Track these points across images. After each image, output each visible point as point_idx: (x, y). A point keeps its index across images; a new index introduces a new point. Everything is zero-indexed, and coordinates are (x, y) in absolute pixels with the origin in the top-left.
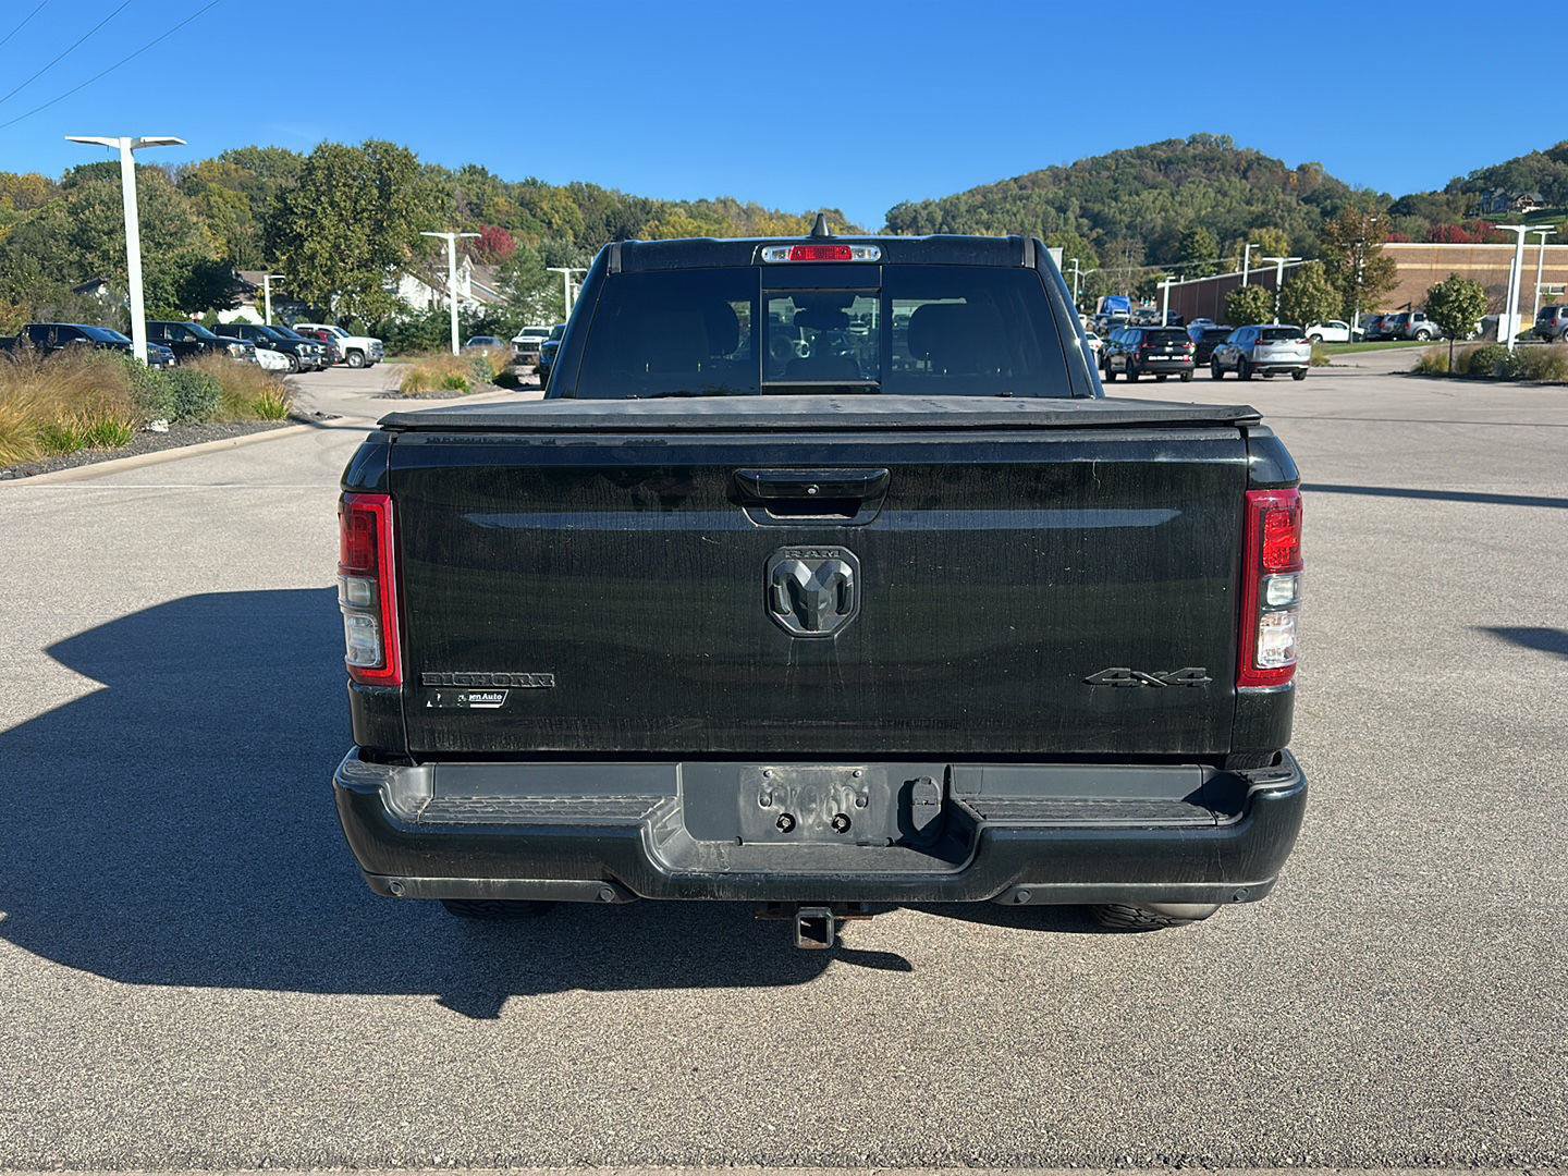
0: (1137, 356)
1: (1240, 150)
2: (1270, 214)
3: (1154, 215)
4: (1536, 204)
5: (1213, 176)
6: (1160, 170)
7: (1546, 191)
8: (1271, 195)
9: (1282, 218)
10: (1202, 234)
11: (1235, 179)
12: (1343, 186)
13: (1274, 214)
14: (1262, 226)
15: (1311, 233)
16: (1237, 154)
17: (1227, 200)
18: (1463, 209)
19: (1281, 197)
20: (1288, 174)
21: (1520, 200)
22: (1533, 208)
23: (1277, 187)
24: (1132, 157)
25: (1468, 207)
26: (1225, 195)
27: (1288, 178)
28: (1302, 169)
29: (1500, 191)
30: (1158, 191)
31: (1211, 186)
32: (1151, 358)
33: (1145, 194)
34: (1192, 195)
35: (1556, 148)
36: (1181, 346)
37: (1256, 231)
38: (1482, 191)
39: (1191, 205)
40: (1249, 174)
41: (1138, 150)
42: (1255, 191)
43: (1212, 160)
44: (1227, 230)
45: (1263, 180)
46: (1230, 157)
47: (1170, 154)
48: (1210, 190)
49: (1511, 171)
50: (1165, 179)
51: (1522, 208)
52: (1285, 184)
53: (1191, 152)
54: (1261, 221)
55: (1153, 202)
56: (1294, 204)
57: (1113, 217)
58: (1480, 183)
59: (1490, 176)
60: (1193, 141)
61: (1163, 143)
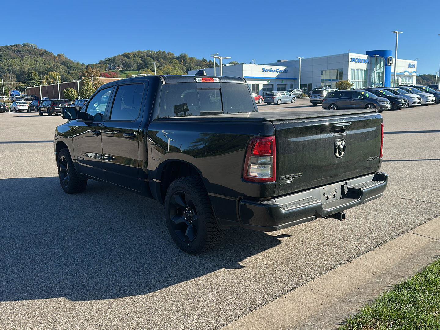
0: (51, 108)
1: (39, 49)
2: (53, 67)
3: (16, 67)
4: (122, 68)
5: (32, 56)
6: (15, 53)
7: (124, 65)
8: (51, 62)
9: (56, 69)
10: (34, 73)
11: (40, 57)
12: (71, 61)
13: (54, 68)
14: (51, 71)
15: (66, 73)
16: (39, 50)
17: (38, 63)
18: (104, 68)
19: (54, 63)
20: (55, 56)
21: (118, 67)
22: (122, 69)
23: (52, 60)
24: (5, 49)
25: (106, 68)
26: (37, 61)
27: (55, 58)
28: (58, 55)
29: (113, 64)
30: (16, 59)
31: (32, 59)
32: (55, 109)
33: (11, 60)
34: (27, 61)
35: (124, 54)
36: (64, 105)
37: (50, 73)
38: (108, 64)
39: (28, 64)
40: (43, 56)
41: (7, 46)
42: (46, 61)
43: (31, 51)
44: (41, 72)
45: (48, 58)
46: (37, 50)
47: (18, 49)
48: (32, 60)
49: (115, 59)
50: (17, 56)
51: (118, 69)
52: (54, 59)
53: (24, 48)
54: (51, 70)
55: (15, 63)
56: (59, 65)
57: (2, 66)
58: (107, 62)
59: (109, 60)
60: (24, 45)
61: (15, 45)
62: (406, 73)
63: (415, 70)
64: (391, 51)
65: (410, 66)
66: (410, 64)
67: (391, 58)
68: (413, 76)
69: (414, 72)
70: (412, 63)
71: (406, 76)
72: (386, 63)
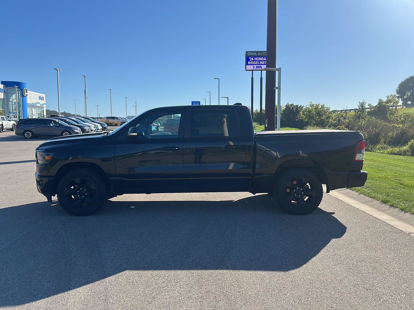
62: (38, 105)
63: (44, 102)
64: (25, 83)
65: (40, 98)
66: (40, 97)
67: (26, 89)
68: (44, 107)
69: (44, 104)
70: (42, 95)
71: (38, 107)
72: (22, 94)
